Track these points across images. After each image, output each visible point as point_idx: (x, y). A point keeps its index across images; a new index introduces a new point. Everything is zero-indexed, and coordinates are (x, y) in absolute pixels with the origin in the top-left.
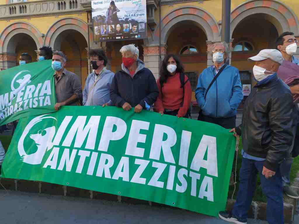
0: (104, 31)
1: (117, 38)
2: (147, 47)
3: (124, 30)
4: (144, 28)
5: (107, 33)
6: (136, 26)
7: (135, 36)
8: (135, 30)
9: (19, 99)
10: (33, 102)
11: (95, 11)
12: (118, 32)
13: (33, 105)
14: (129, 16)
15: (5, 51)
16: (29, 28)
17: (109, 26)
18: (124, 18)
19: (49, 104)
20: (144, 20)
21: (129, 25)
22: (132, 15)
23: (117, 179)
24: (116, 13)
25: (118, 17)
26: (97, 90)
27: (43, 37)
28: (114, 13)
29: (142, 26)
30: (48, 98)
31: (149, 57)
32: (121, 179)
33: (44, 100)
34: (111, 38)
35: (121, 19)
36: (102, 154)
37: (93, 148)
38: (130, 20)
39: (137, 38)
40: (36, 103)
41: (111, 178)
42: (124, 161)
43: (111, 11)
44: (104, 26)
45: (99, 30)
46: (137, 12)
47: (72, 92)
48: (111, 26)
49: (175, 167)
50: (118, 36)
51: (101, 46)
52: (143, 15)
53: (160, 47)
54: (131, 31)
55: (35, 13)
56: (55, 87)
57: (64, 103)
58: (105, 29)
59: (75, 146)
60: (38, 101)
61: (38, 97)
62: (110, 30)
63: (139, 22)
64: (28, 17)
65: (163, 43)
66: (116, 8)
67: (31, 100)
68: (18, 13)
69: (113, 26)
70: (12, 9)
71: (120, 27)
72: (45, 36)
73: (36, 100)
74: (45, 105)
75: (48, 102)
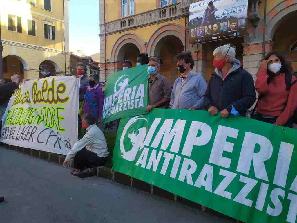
0: (200, 32)
1: (213, 38)
2: (248, 45)
3: (222, 29)
4: (244, 24)
5: (203, 35)
6: (235, 23)
7: (233, 34)
8: (233, 27)
9: (120, 101)
10: (130, 104)
11: (192, 14)
12: (215, 32)
13: (131, 107)
14: (228, 13)
15: (116, 59)
16: (134, 38)
17: (206, 27)
18: (221, 17)
19: (143, 106)
20: (244, 15)
21: (227, 24)
22: (231, 12)
23: (200, 187)
24: (214, 13)
25: (215, 16)
26: (183, 94)
27: (145, 45)
28: (212, 12)
29: (241, 22)
30: (142, 100)
31: (249, 56)
32: (203, 187)
33: (138, 102)
34: (207, 39)
35: (219, 18)
36: (185, 159)
37: (177, 152)
38: (229, 18)
39: (235, 36)
40: (133, 105)
41: (193, 185)
42: (207, 170)
43: (209, 12)
44: (201, 27)
45: (195, 33)
46: (236, 8)
47: (163, 95)
48: (208, 27)
49: (268, 185)
50: (214, 36)
51: (197, 49)
52: (244, 9)
53: (263, 44)
54: (229, 29)
55: (140, 24)
56: (148, 90)
57: (155, 105)
58: (201, 30)
59: (161, 148)
60: (134, 103)
61: (134, 99)
62: (206, 31)
63: (238, 18)
64: (135, 28)
65: (268, 38)
66: (214, 8)
67: (129, 101)
68: (127, 26)
69: (210, 27)
70: (123, 23)
71: (217, 26)
72: (147, 43)
73: (133, 102)
74: (139, 107)
75: (141, 104)
